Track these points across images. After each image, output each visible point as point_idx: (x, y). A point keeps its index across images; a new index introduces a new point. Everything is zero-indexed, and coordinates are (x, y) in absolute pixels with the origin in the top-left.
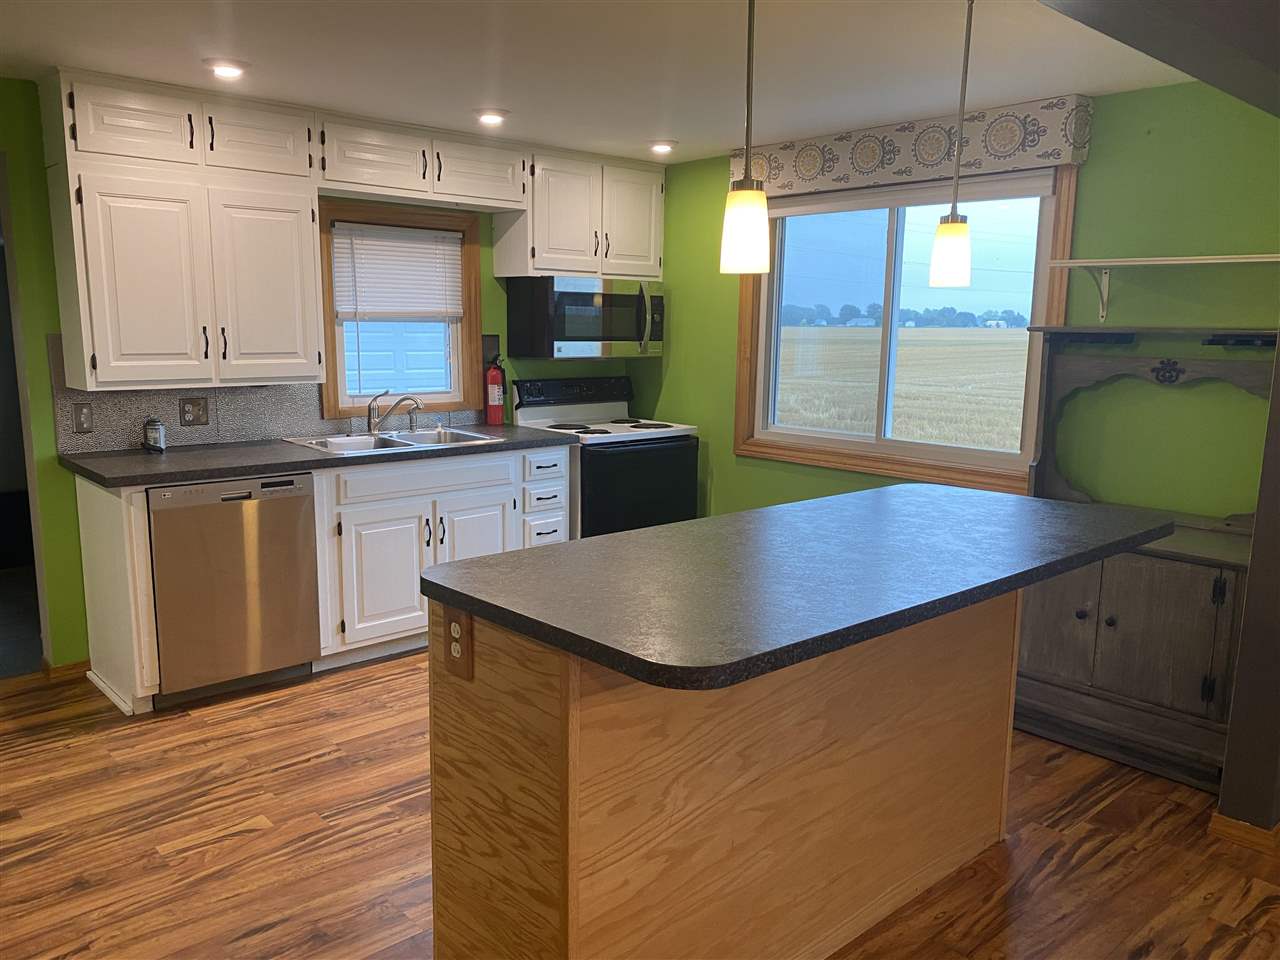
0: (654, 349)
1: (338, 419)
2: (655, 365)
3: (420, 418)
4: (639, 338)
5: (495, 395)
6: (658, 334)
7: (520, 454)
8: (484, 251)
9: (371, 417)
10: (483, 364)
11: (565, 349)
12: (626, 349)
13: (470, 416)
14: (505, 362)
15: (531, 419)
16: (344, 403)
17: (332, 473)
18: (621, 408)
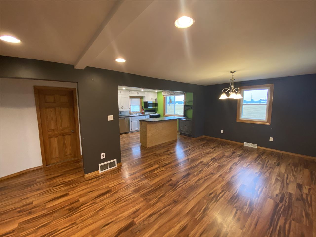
0: (157, 107)
1: (131, 114)
2: (157, 109)
3: (137, 113)
4: (155, 106)
5: (143, 111)
6: (157, 106)
7: (145, 116)
8: (142, 100)
9: (133, 113)
10: (142, 109)
11: (149, 107)
12: (154, 107)
13: (141, 113)
14: (144, 108)
15: (146, 113)
16: (131, 112)
17: (131, 117)
18: (154, 112)
